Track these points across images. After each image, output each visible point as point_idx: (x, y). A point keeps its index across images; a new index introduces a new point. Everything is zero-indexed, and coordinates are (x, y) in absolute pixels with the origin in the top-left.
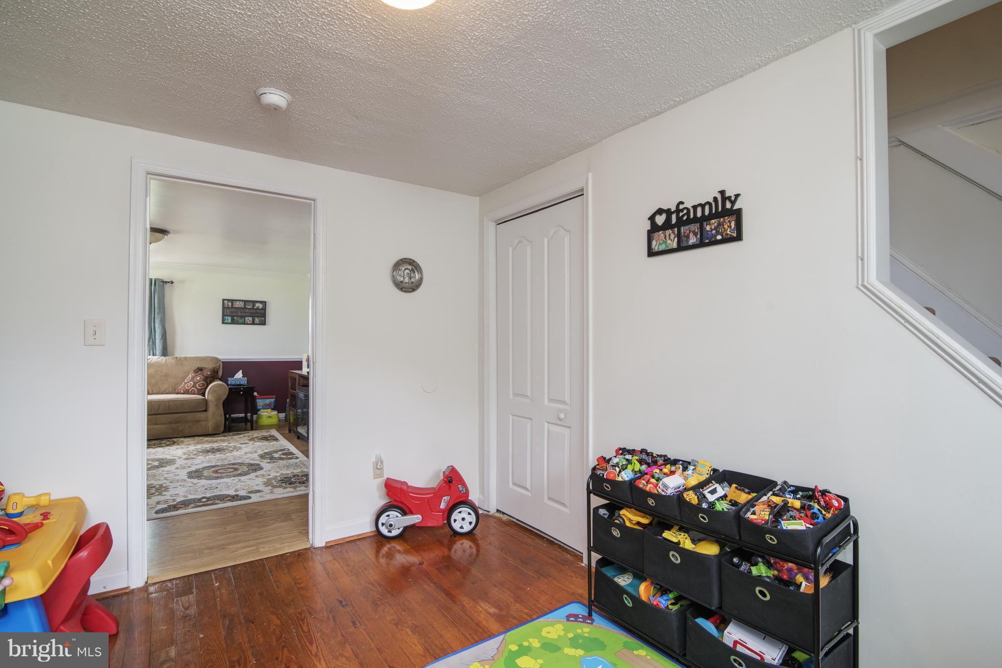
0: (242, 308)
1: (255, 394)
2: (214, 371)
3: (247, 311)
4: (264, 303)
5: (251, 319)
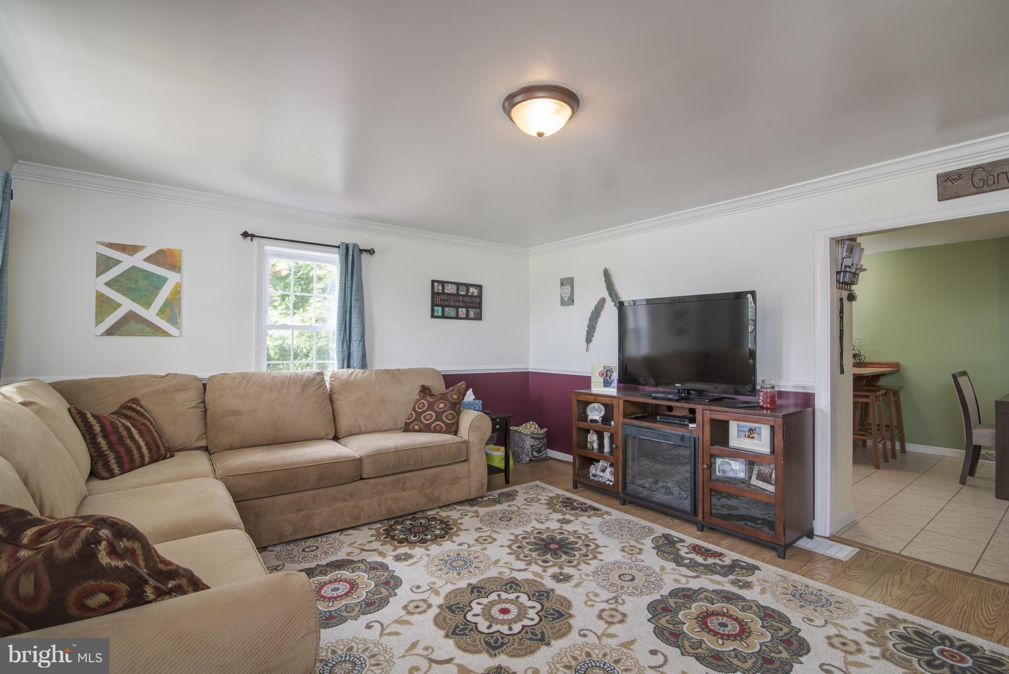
0: (454, 294)
3: (460, 298)
4: (480, 287)
5: (464, 310)
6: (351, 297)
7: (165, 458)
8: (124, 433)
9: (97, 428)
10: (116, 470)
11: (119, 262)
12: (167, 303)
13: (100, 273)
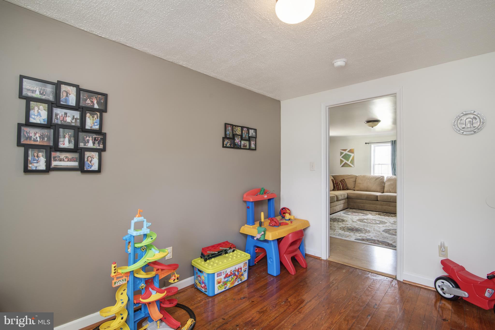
6: (395, 155)
7: (345, 190)
8: (339, 184)
9: (335, 183)
10: (336, 190)
11: (343, 153)
12: (352, 160)
13: (341, 155)
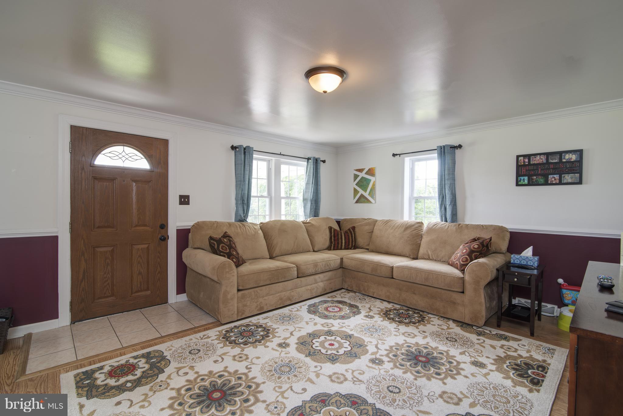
0: (543, 164)
1: (560, 281)
2: (483, 246)
3: (551, 166)
4: (579, 153)
5: (557, 177)
8: (340, 237)
9: (333, 234)
10: (332, 249)
11: (359, 176)
12: (371, 190)
13: (355, 181)
